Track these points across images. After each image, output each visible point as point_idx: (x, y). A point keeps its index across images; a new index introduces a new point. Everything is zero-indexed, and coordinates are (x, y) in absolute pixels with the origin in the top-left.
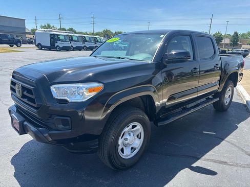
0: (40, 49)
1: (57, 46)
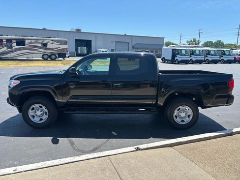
0: (163, 63)
1: (177, 60)
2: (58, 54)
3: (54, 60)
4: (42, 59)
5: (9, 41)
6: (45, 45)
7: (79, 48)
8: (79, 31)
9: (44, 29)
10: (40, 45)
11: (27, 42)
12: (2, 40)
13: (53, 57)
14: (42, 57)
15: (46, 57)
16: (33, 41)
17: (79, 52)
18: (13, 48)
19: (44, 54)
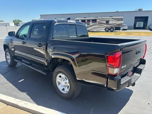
2: (115, 28)
3: (112, 31)
4: (105, 31)
5: (89, 21)
6: (107, 22)
7: (137, 23)
8: (140, 10)
9: (117, 12)
10: (105, 22)
11: (97, 20)
12: (85, 20)
13: (112, 30)
14: (105, 30)
15: (107, 30)
16: (101, 20)
17: (137, 26)
18: (90, 25)
19: (106, 28)
